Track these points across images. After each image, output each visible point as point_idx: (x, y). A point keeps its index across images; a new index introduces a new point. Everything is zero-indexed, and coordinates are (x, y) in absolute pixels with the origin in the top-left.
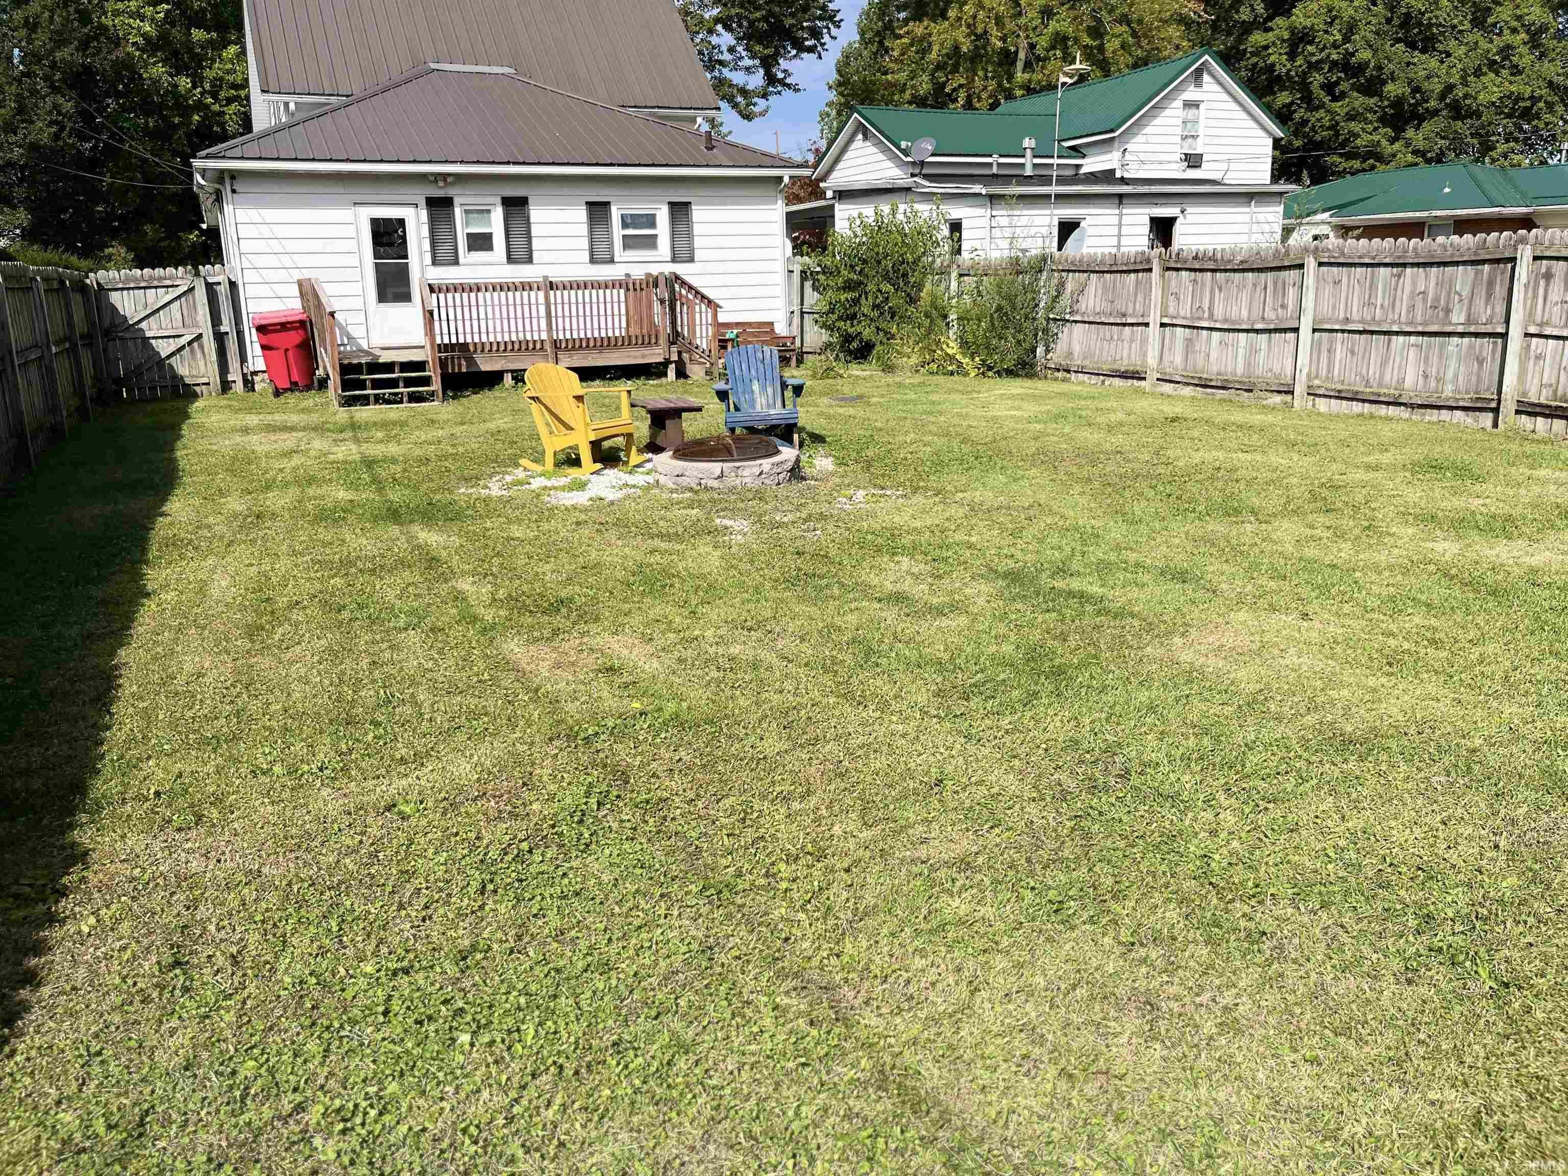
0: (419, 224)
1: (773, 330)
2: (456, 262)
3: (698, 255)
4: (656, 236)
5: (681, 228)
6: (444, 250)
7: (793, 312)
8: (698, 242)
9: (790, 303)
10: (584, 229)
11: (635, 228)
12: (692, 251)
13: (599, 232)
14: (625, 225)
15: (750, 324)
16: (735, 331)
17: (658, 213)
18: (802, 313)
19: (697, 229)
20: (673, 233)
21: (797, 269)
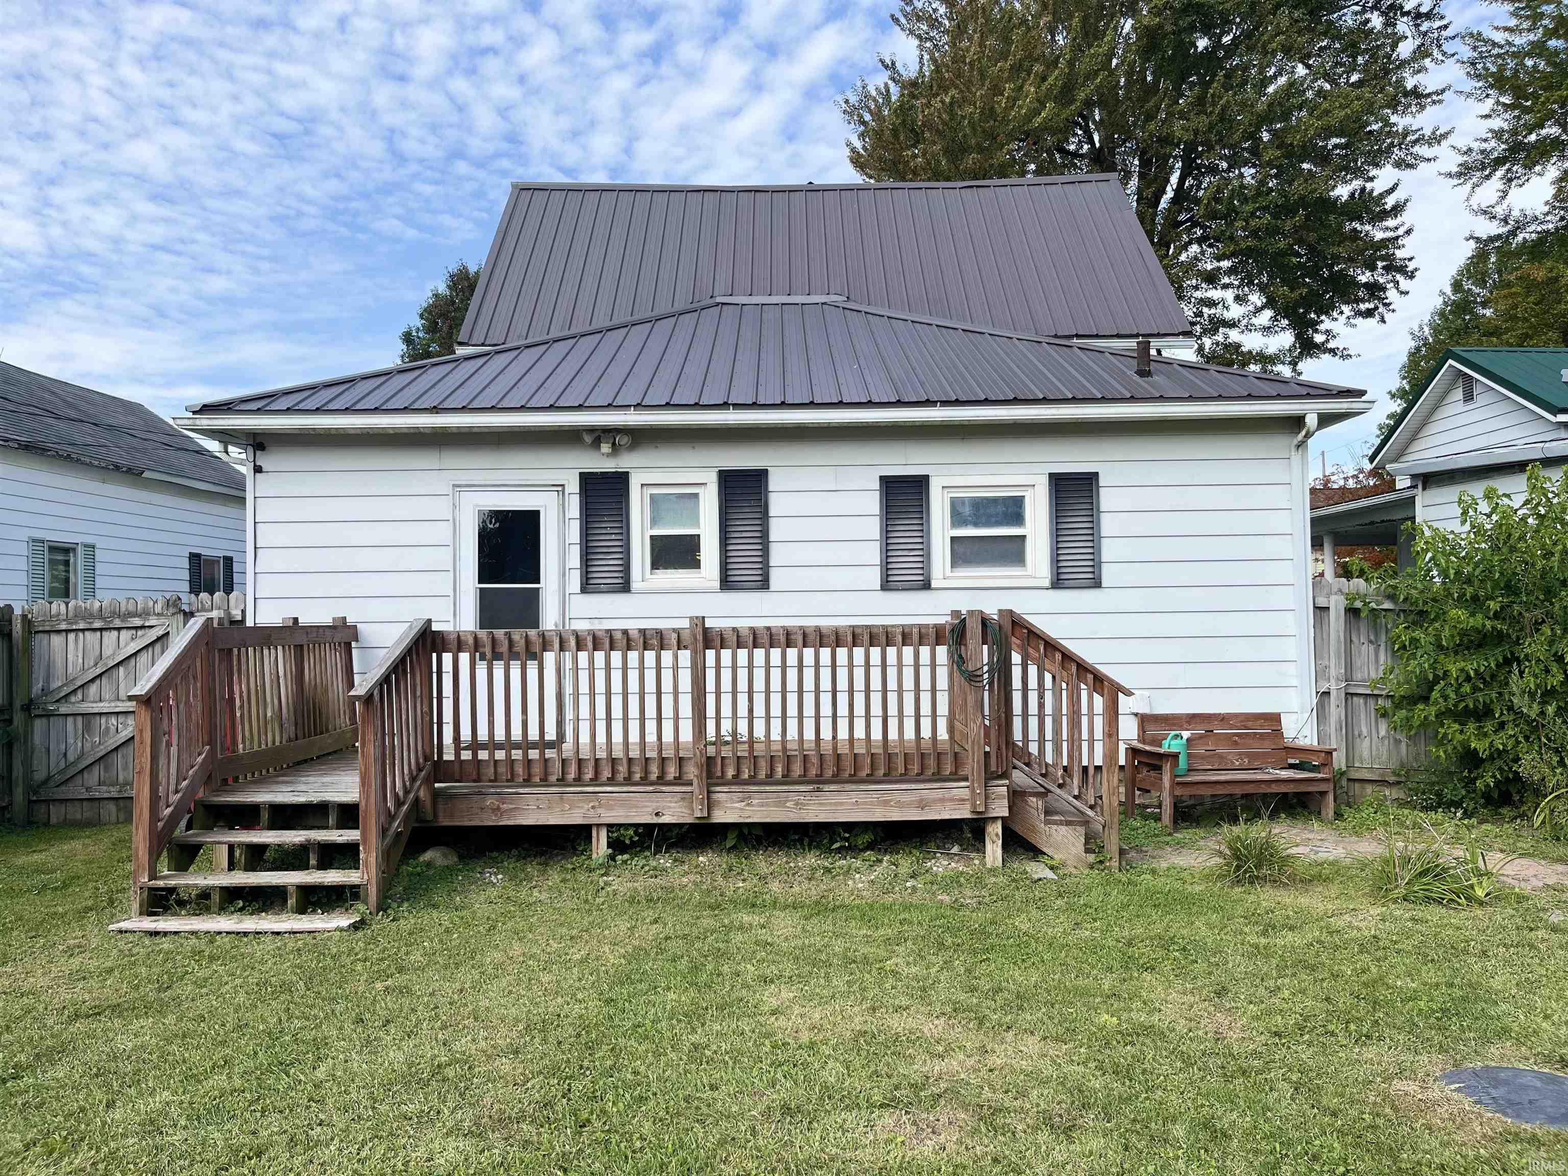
0: (563, 520)
1: (1278, 732)
2: (625, 587)
3: (1108, 574)
4: (1023, 538)
5: (1077, 522)
6: (605, 568)
7: (1327, 694)
8: (1109, 550)
9: (1321, 673)
10: (873, 528)
11: (976, 525)
12: (1096, 565)
13: (905, 535)
14: (958, 519)
15: (1223, 719)
16: (1186, 734)
17: (1028, 495)
18: (1349, 695)
19: (1108, 525)
20: (1057, 534)
21: (1337, 604)
